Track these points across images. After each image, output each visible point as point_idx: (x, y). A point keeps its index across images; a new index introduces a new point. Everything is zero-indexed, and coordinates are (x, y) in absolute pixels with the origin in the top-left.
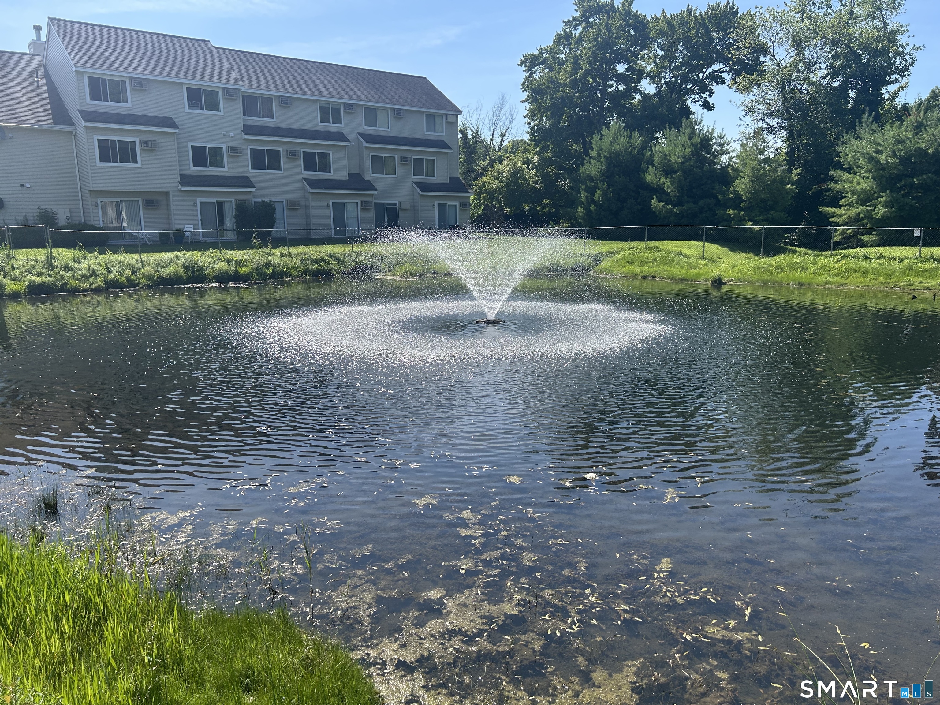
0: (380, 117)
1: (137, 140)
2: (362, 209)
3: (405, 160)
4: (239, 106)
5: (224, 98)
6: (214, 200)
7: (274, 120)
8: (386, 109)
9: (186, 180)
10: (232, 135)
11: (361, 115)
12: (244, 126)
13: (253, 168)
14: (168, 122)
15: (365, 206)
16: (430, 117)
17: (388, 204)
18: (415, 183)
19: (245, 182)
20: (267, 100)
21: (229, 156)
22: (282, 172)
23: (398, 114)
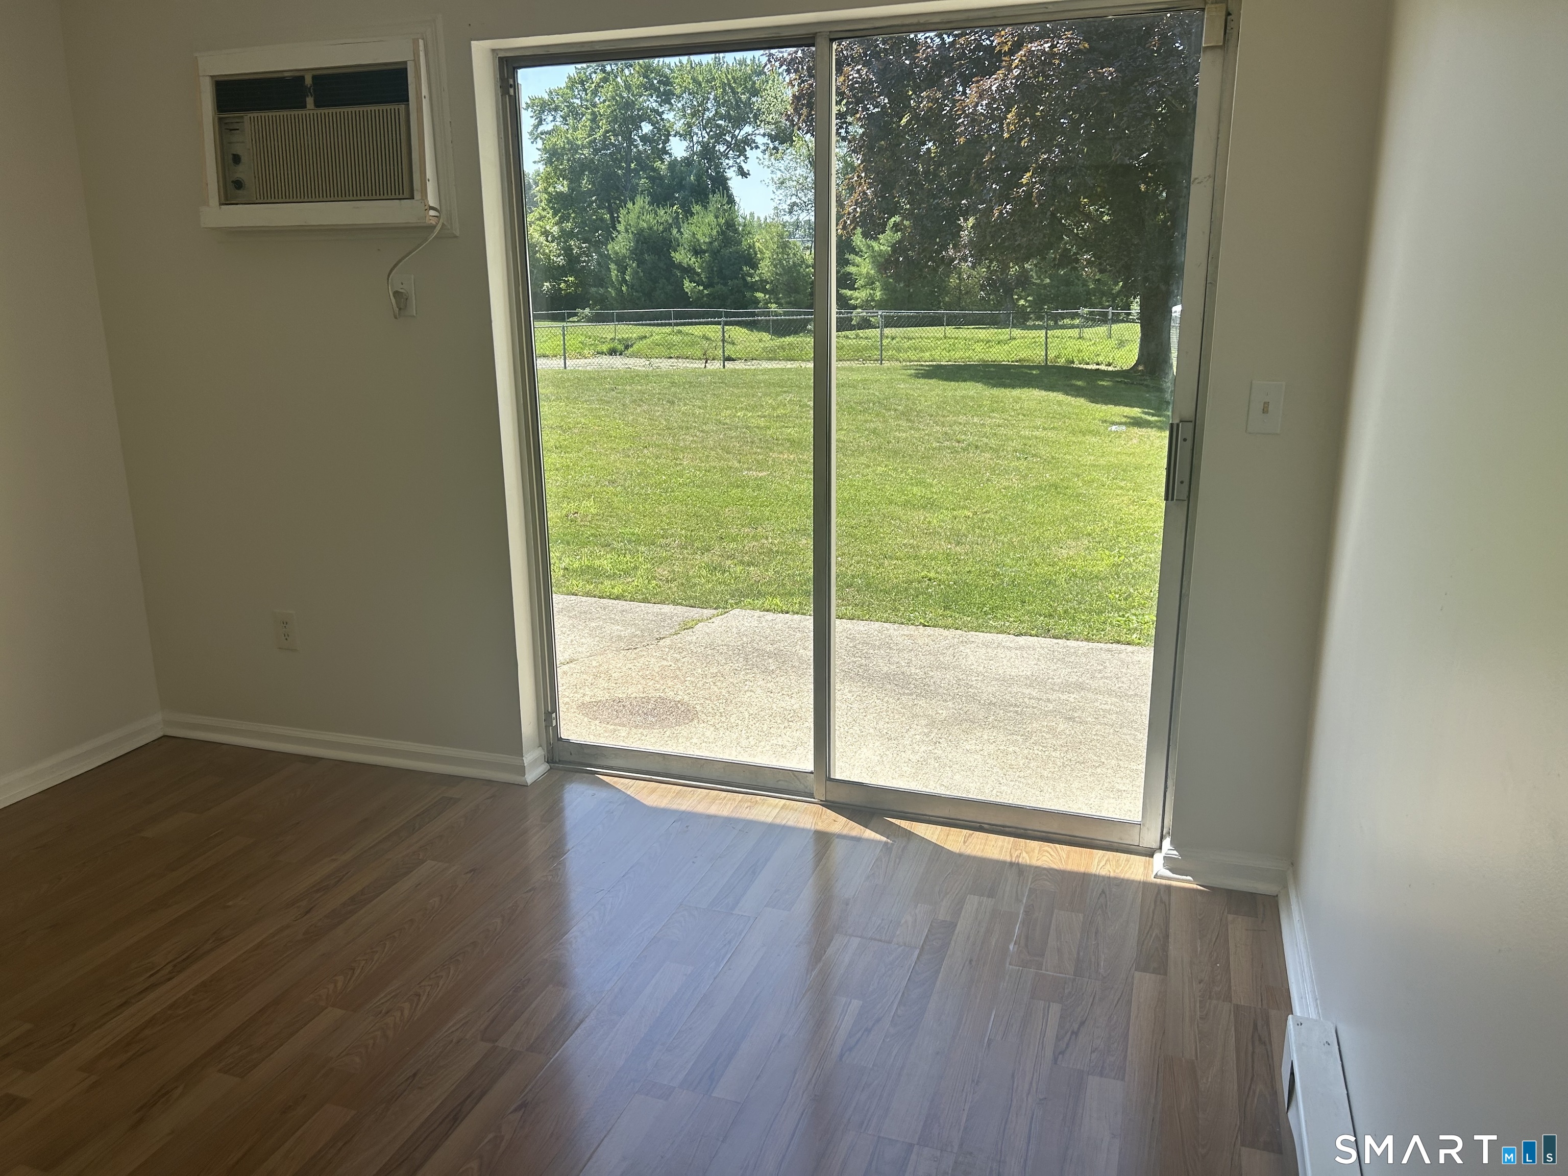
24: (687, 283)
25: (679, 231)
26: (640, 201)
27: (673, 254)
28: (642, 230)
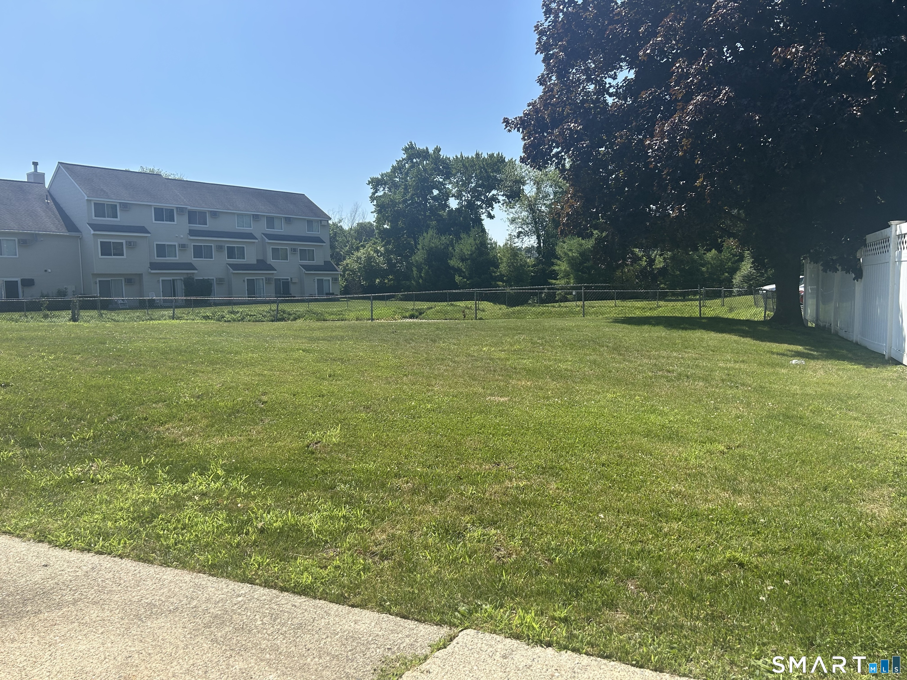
0: (276, 223)
1: (124, 242)
2: (266, 283)
3: (295, 250)
4: (186, 218)
5: (177, 214)
6: (171, 278)
7: (207, 226)
8: (280, 218)
9: (154, 266)
10: (182, 236)
11: (264, 222)
12: (189, 230)
13: (194, 258)
14: (143, 230)
15: (268, 281)
16: (310, 222)
17: (282, 279)
18: (301, 265)
19: (190, 266)
20: (203, 214)
21: (179, 250)
22: (213, 259)
23: (288, 220)
24: (457, 277)
25: (453, 248)
26: (431, 232)
27: (449, 261)
28: (432, 248)
